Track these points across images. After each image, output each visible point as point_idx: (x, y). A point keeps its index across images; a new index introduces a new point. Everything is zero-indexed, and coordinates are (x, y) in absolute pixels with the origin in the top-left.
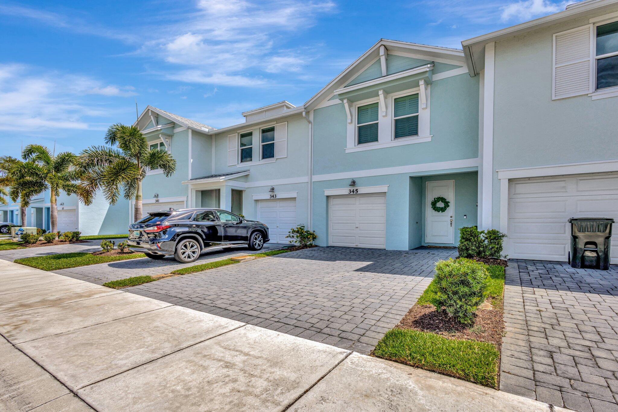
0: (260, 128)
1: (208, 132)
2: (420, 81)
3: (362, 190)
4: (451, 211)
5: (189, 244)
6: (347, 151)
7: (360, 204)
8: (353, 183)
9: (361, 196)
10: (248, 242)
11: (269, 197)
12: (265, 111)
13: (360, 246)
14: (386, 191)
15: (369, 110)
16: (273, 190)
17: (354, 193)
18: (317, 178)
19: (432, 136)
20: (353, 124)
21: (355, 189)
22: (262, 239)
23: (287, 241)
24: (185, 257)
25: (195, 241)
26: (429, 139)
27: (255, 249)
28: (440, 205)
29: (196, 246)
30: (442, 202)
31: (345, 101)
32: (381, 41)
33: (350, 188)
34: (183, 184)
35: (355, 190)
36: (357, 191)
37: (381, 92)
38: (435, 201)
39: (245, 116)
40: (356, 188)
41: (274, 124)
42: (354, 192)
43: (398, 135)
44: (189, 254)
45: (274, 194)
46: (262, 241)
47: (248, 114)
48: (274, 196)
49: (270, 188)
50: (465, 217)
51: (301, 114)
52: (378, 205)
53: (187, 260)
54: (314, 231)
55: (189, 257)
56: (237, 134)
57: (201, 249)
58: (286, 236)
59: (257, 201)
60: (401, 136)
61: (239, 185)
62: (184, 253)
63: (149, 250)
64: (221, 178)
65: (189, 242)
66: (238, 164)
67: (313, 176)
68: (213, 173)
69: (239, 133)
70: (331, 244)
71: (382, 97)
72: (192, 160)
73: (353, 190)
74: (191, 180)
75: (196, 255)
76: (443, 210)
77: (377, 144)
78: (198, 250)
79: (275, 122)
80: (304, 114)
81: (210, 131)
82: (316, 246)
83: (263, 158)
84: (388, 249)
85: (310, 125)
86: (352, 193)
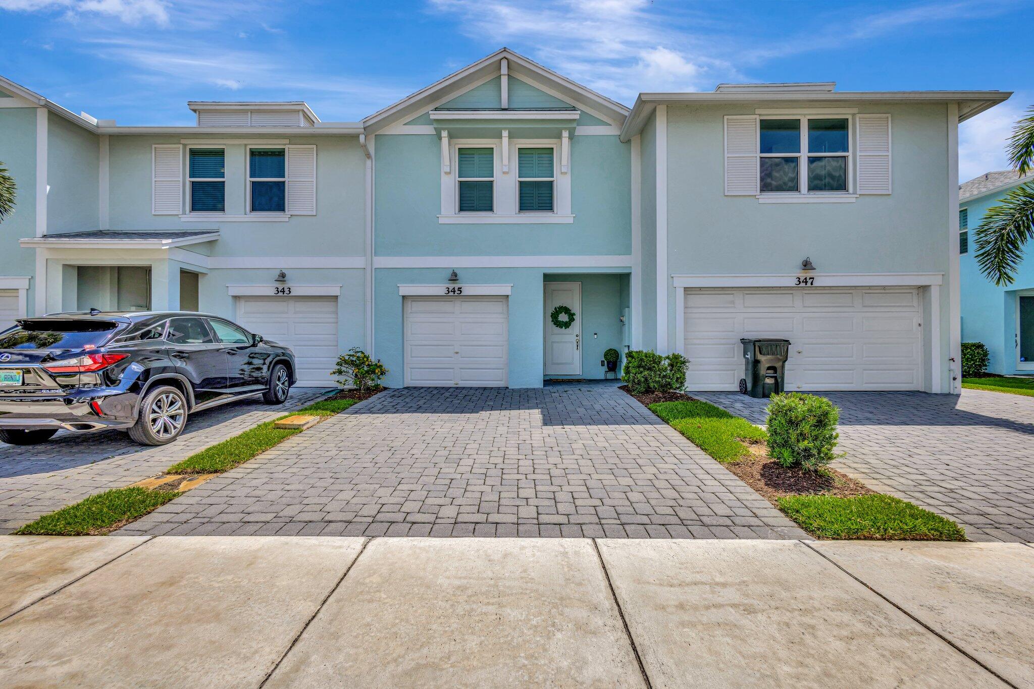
0: (246, 145)
1: (97, 127)
2: (563, 132)
3: (468, 290)
4: (576, 326)
5: (167, 397)
6: (441, 221)
7: (461, 313)
8: (454, 277)
9: (462, 300)
10: (268, 387)
11: (271, 292)
12: (252, 111)
13: (462, 384)
14: (509, 293)
15: (476, 158)
16: (282, 277)
17: (455, 294)
18: (383, 262)
19: (574, 215)
20: (452, 176)
21: (456, 286)
22: (287, 379)
23: (331, 381)
24: (158, 432)
25: (178, 392)
26: (571, 221)
27: (278, 402)
28: (563, 317)
29: (180, 403)
30: (565, 313)
31: (444, 134)
32: (505, 50)
33: (448, 285)
34: (22, 246)
35: (456, 289)
36: (461, 291)
37: (505, 134)
38: (557, 311)
39: (195, 111)
40: (460, 286)
41: (285, 144)
42: (454, 292)
43: (524, 206)
44: (165, 424)
45: (286, 286)
46: (286, 383)
47: (205, 107)
48: (287, 291)
49: (278, 273)
50: (596, 336)
51: (355, 137)
52: (493, 315)
53: (163, 436)
54: (379, 361)
55: (166, 430)
56: (181, 146)
57: (190, 408)
58: (331, 371)
59: (236, 298)
60: (529, 208)
61: (195, 261)
62: (154, 421)
63: (63, 420)
64: (164, 241)
65: (167, 393)
66: (184, 213)
67: (375, 258)
68: (104, 226)
69: (185, 146)
70: (409, 382)
71: (505, 140)
72: (48, 188)
73: (454, 288)
74: (44, 236)
75: (179, 424)
76: (567, 325)
77: (492, 215)
78: (185, 411)
79: (287, 141)
80: (362, 138)
81: (100, 125)
82: (385, 389)
83: (254, 209)
84: (513, 386)
85: (369, 162)
86: (451, 294)
